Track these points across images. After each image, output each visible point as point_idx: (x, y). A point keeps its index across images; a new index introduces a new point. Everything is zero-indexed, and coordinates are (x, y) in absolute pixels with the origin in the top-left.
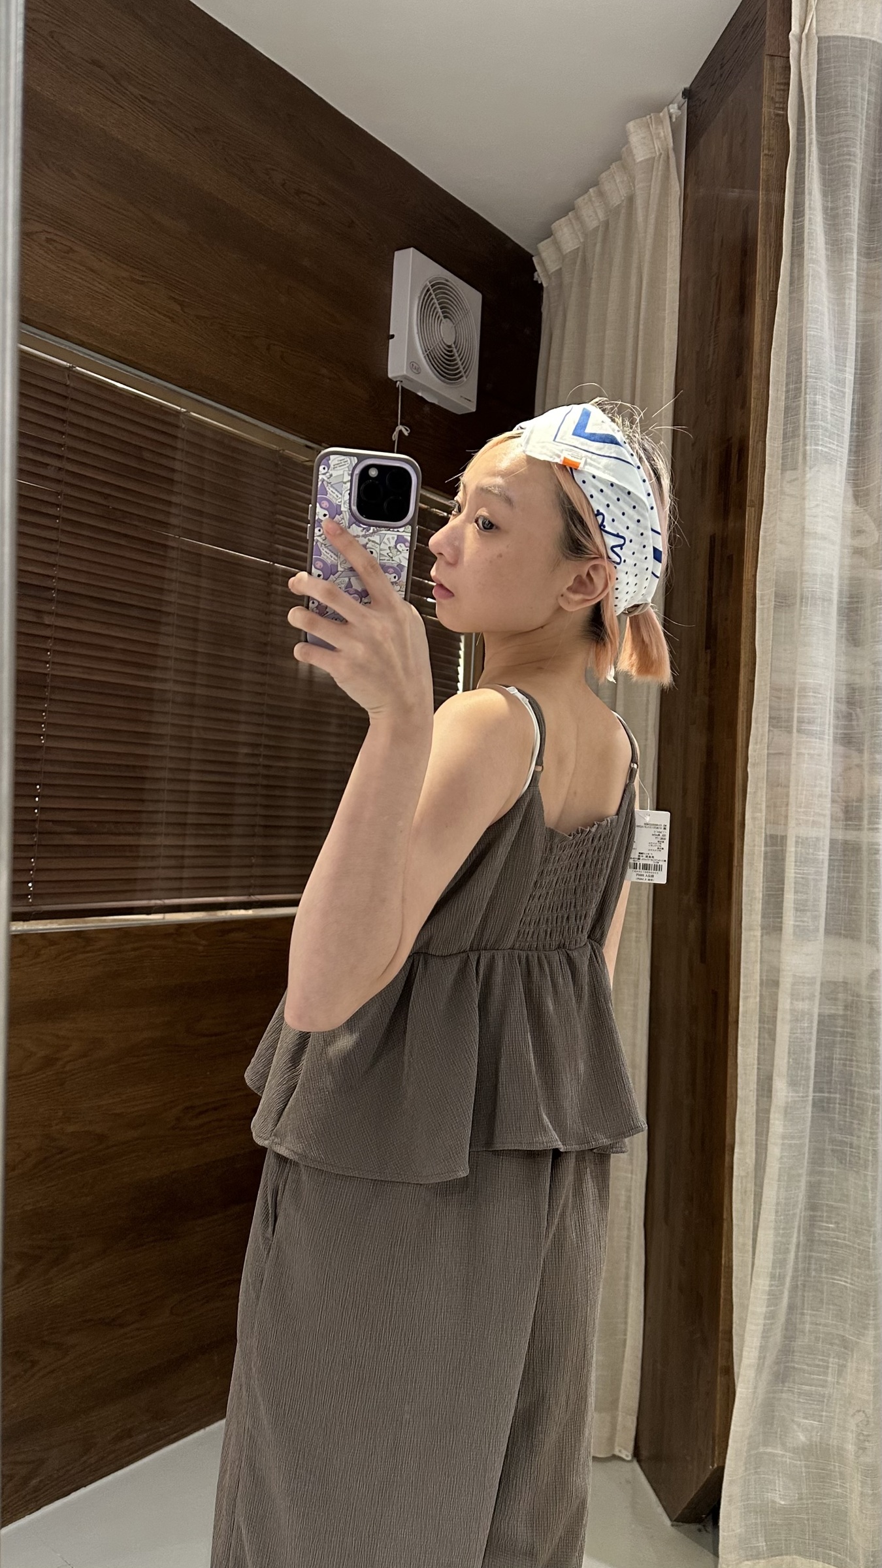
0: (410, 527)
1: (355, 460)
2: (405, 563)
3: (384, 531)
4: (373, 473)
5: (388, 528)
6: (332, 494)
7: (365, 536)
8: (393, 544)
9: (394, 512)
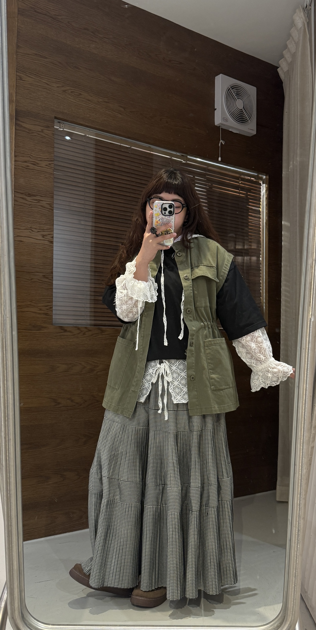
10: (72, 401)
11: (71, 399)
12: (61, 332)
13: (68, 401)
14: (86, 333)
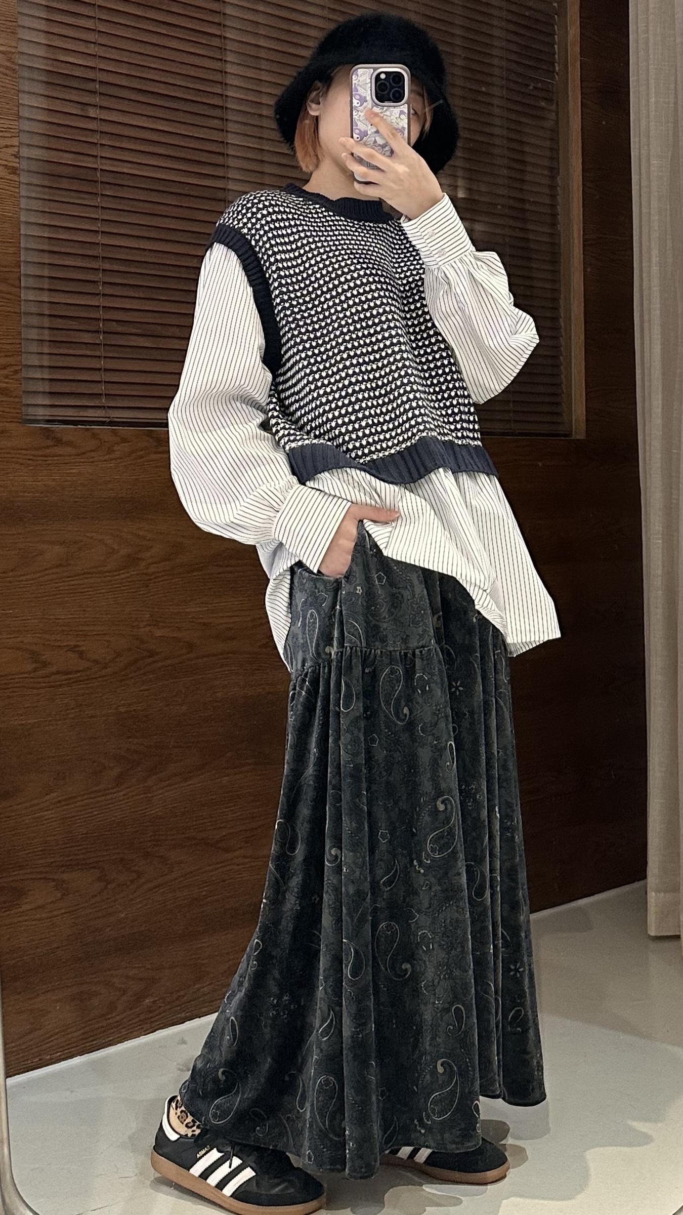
0: (406, 105)
1: (372, 70)
2: (406, 126)
3: (392, 109)
4: (383, 76)
5: (395, 107)
6: (361, 91)
7: (381, 113)
8: (398, 116)
9: (398, 97)
10: (81, 655)
11: (77, 649)
12: (48, 447)
13: (70, 654)
14: (115, 448)
